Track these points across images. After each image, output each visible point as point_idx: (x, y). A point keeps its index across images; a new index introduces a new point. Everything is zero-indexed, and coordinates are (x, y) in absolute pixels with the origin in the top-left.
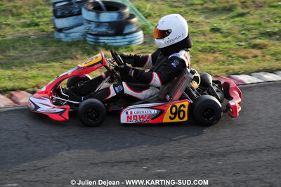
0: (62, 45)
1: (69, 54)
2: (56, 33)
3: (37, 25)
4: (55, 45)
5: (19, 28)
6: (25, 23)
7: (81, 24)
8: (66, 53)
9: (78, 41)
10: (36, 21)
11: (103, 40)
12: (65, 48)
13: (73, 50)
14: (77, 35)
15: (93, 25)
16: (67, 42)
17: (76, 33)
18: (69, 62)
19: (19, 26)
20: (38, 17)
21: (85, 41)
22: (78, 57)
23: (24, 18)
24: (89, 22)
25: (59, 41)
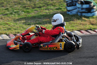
0: (70, 16)
1: (72, 19)
2: (67, 12)
3: (61, 9)
4: (67, 16)
5: (55, 10)
6: (57, 8)
7: (76, 9)
8: (71, 19)
9: (75, 15)
10: (61, 7)
11: (84, 14)
12: (70, 17)
13: (73, 18)
14: (75, 12)
15: (80, 9)
16: (71, 15)
17: (74, 12)
18: (72, 22)
19: (55, 9)
20: (61, 6)
21: (77, 15)
22: (75, 20)
23: (57, 7)
24: (79, 8)
25: (68, 15)
